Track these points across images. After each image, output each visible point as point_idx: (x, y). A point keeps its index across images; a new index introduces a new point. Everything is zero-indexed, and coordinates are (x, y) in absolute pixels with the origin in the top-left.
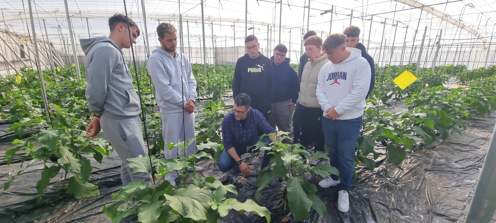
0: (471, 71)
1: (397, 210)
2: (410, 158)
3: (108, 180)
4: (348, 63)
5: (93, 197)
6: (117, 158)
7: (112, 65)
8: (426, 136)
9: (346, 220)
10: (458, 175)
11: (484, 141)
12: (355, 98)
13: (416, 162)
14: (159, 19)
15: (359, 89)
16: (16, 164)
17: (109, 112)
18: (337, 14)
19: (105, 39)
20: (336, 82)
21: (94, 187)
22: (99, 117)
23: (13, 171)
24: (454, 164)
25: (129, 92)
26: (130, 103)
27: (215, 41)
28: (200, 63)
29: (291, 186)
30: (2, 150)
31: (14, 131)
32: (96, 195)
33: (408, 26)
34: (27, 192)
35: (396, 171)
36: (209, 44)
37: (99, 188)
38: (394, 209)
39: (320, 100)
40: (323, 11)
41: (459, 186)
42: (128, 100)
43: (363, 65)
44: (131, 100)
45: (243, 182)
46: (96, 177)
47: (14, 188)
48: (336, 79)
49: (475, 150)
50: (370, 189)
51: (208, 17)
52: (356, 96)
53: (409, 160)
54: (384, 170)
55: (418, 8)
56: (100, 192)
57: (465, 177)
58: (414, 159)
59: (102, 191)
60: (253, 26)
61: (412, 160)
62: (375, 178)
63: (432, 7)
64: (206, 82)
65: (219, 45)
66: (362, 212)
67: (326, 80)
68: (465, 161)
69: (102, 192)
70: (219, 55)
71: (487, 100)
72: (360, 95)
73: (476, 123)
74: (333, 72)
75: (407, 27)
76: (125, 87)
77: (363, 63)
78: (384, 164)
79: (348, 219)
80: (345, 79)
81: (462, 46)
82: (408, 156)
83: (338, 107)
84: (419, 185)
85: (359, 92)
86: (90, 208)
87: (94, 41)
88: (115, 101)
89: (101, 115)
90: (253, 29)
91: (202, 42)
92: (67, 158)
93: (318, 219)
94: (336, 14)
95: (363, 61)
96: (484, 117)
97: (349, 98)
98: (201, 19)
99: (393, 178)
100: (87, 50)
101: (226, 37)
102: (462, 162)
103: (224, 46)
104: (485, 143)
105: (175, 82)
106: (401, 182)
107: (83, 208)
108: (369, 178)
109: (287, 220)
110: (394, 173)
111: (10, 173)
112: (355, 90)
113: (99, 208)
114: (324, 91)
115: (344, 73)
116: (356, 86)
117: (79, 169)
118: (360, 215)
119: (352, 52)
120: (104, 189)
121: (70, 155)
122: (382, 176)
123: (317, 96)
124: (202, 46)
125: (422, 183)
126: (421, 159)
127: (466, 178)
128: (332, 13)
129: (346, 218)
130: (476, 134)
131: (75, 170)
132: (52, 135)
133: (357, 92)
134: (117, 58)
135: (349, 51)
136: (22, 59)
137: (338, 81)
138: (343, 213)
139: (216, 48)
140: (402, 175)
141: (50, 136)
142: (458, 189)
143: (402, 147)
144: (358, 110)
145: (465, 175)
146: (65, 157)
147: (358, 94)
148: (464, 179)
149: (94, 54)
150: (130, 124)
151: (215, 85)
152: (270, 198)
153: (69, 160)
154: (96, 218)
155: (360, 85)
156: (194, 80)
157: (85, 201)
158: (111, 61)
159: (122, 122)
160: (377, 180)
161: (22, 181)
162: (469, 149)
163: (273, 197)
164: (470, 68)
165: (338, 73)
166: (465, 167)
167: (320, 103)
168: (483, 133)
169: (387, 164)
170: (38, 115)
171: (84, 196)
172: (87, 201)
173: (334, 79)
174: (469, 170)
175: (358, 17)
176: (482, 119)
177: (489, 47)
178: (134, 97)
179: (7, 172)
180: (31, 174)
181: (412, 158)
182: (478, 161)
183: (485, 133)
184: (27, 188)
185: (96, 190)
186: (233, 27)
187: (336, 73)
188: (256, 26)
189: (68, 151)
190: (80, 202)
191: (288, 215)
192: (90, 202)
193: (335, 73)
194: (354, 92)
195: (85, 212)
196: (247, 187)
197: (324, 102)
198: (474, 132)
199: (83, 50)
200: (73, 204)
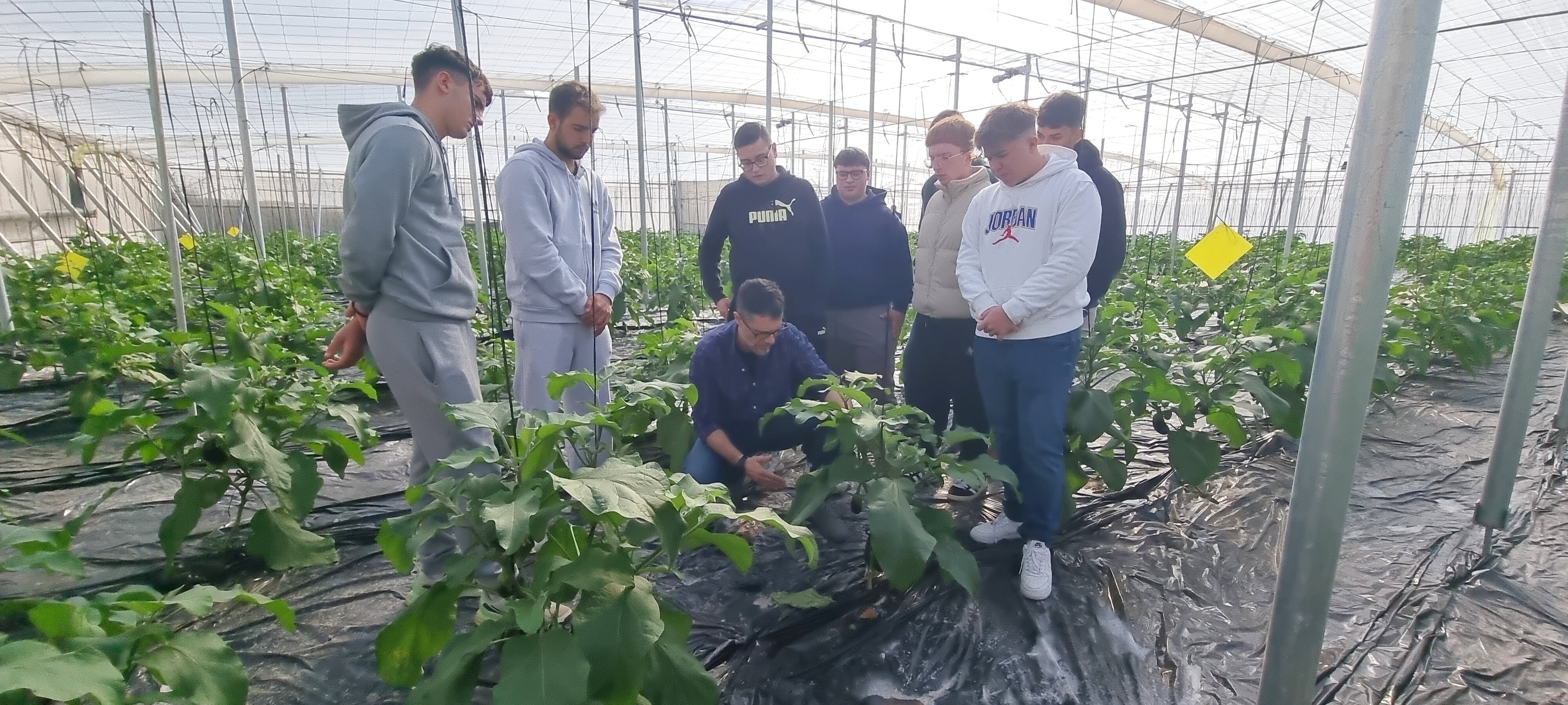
0: (1450, 250)
1: (1187, 593)
2: (1240, 474)
3: (359, 526)
4: (1042, 183)
5: (320, 566)
6: (384, 476)
7: (414, 177)
8: (1272, 398)
9: (1041, 617)
10: (1372, 515)
11: (1464, 435)
12: (1058, 276)
13: (1255, 484)
14: (503, 91)
15: (1067, 253)
16: (82, 488)
17: (394, 300)
18: (1043, 81)
19: (402, 107)
20: (1009, 236)
21: (322, 542)
22: (365, 316)
23: (77, 507)
24: (1367, 488)
25: (451, 251)
26: (451, 280)
27: (675, 161)
28: (628, 229)
29: (880, 499)
30: (34, 455)
31: (66, 408)
32: (328, 562)
33: (1259, 117)
34: (123, 558)
35: (1198, 504)
36: (656, 171)
37: (338, 545)
38: (1177, 593)
39: (965, 286)
40: (1001, 70)
41: (1369, 539)
42: (447, 272)
43: (1081, 189)
44: (454, 273)
45: (752, 532)
46: (324, 519)
47: (85, 549)
48: (1009, 227)
49: (1434, 455)
50: (1118, 547)
51: (653, 86)
52: (1059, 271)
53: (1237, 479)
54: (1160, 502)
55: (1278, 61)
56: (341, 554)
57: (1391, 521)
58: (1252, 476)
59: (348, 552)
60: (790, 117)
61: (1246, 479)
62: (1133, 520)
63: (1321, 58)
64: (646, 274)
65: (686, 174)
66: (1089, 599)
67: (984, 231)
68: (1400, 481)
69: (346, 555)
70: (685, 204)
71: (1479, 320)
72: (1071, 268)
73: (1451, 388)
74: (1002, 209)
75: (1258, 122)
76: (441, 239)
77: (1079, 183)
78: (1163, 488)
79: (1047, 614)
80: (1033, 226)
81: (1426, 180)
82: (1237, 470)
83: (1013, 301)
84: (1256, 538)
85: (1065, 259)
86: (316, 589)
87: (374, 111)
88: (413, 270)
89: (370, 309)
90: (791, 125)
91: (635, 165)
92: (256, 446)
93: (962, 611)
94: (1041, 79)
95: (1078, 179)
96: (1474, 375)
97: (1041, 277)
98: (634, 91)
99: (1187, 521)
100: (353, 134)
101: (707, 150)
102: (1390, 483)
103: (702, 177)
104: (1467, 440)
105: (566, 238)
106: (1208, 531)
107: (295, 590)
108: (1117, 519)
109: (876, 615)
110: (1188, 509)
111: (66, 513)
112: (1059, 255)
113: (342, 589)
114: (977, 262)
115: (1030, 210)
116: (1060, 244)
117: (289, 479)
118: (1082, 607)
119: (1053, 156)
120: (351, 548)
121: (264, 441)
122: (1153, 517)
123: (959, 275)
124: (635, 178)
125: (1265, 534)
126: (1272, 476)
127: (1395, 523)
128: (1028, 76)
129: (1042, 611)
130: (1445, 416)
131: (276, 482)
132: (217, 378)
133: (1062, 259)
134: (429, 159)
135: (1045, 153)
136: (78, 211)
137: (1014, 231)
138: (1033, 601)
139: (676, 185)
140: (1213, 512)
141: (214, 381)
142: (1365, 548)
143: (1222, 446)
144: (1068, 310)
145: (1392, 515)
146: (249, 443)
147: (1064, 265)
148: (1386, 524)
149: (372, 143)
150: (448, 337)
151: (672, 279)
152: (829, 567)
153: (260, 451)
154: (335, 613)
155: (1071, 242)
156: (615, 245)
157: (299, 576)
158: (413, 164)
159: (427, 330)
160: (1137, 525)
161: (106, 531)
162: (1418, 454)
163: (837, 564)
164: (1452, 243)
165: (1015, 211)
166: (1395, 495)
167: (965, 296)
168: (1467, 414)
169: (1171, 488)
170: (144, 359)
171: (296, 564)
172: (305, 575)
173: (1003, 227)
174: (1406, 502)
175: (1101, 90)
176: (1470, 378)
177: (1512, 180)
178: (462, 267)
179: (59, 510)
180: (130, 513)
181: (1246, 475)
182: (1438, 482)
183: (1472, 414)
184: (125, 547)
185: (329, 548)
186: (729, 118)
187: (1010, 212)
188: (799, 116)
189: (257, 430)
190: (284, 578)
191: (878, 604)
192: (315, 576)
193: (1006, 212)
194: (1054, 260)
195: (302, 600)
196: (764, 544)
197: (977, 292)
198: (1441, 412)
199: (344, 135)
200: (266, 583)
